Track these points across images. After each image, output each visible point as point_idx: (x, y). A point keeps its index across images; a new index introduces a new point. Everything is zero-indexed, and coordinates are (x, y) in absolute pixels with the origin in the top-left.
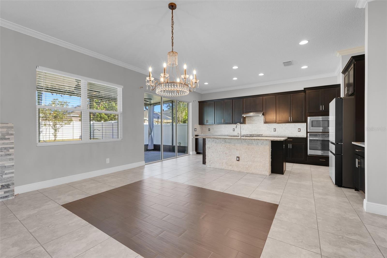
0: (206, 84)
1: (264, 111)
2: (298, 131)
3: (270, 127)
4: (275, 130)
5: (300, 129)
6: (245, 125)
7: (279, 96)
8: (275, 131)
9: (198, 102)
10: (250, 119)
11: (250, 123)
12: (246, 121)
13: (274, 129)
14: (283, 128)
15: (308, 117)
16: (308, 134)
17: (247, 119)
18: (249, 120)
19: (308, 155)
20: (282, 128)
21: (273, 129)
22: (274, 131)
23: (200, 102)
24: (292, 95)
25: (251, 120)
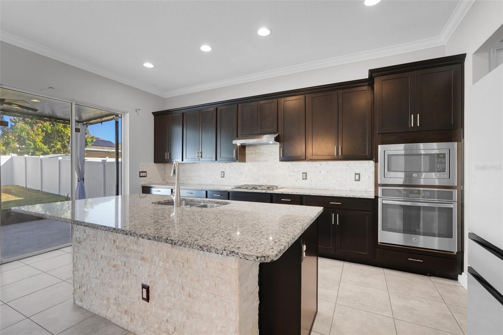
0: (148, 65)
1: (280, 133)
2: (354, 180)
3: (295, 170)
4: (305, 176)
5: (359, 174)
6: (244, 163)
7: (313, 95)
8: (306, 179)
9: (153, 113)
10: (254, 152)
11: (255, 161)
12: (246, 156)
13: (303, 173)
14: (322, 172)
15: (379, 146)
16: (380, 189)
17: (248, 151)
18: (251, 154)
19: (379, 244)
20: (320, 172)
21: (301, 174)
22: (303, 179)
23: (156, 115)
24: (340, 92)
25: (256, 153)
